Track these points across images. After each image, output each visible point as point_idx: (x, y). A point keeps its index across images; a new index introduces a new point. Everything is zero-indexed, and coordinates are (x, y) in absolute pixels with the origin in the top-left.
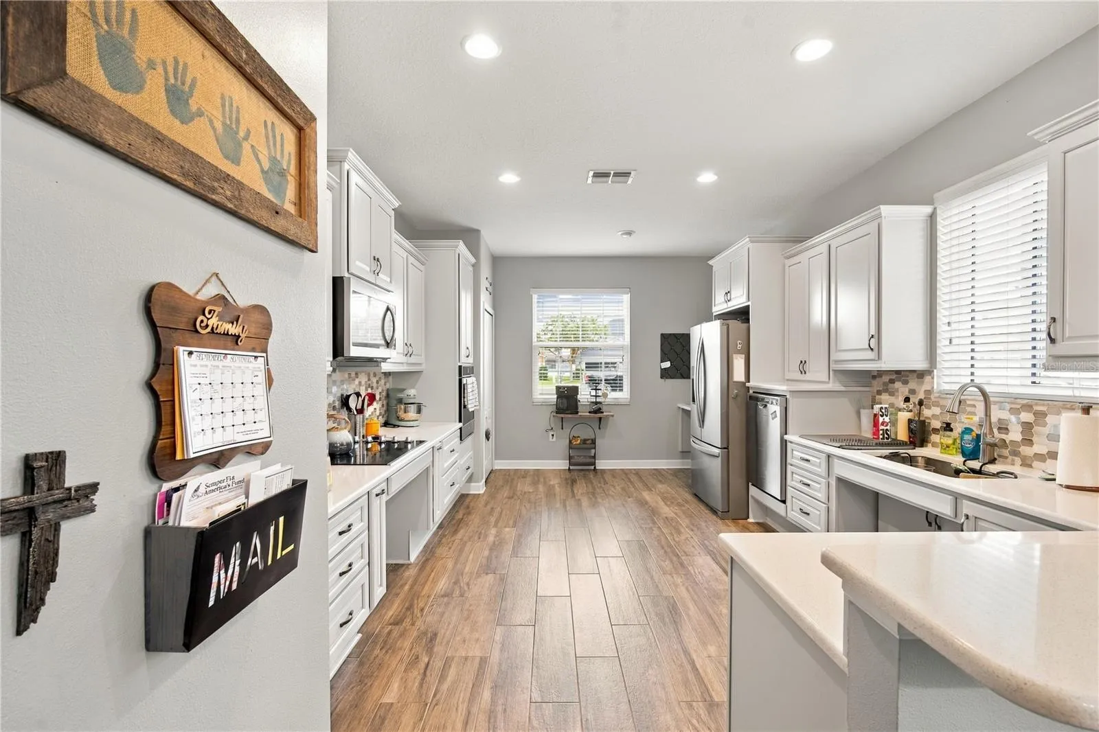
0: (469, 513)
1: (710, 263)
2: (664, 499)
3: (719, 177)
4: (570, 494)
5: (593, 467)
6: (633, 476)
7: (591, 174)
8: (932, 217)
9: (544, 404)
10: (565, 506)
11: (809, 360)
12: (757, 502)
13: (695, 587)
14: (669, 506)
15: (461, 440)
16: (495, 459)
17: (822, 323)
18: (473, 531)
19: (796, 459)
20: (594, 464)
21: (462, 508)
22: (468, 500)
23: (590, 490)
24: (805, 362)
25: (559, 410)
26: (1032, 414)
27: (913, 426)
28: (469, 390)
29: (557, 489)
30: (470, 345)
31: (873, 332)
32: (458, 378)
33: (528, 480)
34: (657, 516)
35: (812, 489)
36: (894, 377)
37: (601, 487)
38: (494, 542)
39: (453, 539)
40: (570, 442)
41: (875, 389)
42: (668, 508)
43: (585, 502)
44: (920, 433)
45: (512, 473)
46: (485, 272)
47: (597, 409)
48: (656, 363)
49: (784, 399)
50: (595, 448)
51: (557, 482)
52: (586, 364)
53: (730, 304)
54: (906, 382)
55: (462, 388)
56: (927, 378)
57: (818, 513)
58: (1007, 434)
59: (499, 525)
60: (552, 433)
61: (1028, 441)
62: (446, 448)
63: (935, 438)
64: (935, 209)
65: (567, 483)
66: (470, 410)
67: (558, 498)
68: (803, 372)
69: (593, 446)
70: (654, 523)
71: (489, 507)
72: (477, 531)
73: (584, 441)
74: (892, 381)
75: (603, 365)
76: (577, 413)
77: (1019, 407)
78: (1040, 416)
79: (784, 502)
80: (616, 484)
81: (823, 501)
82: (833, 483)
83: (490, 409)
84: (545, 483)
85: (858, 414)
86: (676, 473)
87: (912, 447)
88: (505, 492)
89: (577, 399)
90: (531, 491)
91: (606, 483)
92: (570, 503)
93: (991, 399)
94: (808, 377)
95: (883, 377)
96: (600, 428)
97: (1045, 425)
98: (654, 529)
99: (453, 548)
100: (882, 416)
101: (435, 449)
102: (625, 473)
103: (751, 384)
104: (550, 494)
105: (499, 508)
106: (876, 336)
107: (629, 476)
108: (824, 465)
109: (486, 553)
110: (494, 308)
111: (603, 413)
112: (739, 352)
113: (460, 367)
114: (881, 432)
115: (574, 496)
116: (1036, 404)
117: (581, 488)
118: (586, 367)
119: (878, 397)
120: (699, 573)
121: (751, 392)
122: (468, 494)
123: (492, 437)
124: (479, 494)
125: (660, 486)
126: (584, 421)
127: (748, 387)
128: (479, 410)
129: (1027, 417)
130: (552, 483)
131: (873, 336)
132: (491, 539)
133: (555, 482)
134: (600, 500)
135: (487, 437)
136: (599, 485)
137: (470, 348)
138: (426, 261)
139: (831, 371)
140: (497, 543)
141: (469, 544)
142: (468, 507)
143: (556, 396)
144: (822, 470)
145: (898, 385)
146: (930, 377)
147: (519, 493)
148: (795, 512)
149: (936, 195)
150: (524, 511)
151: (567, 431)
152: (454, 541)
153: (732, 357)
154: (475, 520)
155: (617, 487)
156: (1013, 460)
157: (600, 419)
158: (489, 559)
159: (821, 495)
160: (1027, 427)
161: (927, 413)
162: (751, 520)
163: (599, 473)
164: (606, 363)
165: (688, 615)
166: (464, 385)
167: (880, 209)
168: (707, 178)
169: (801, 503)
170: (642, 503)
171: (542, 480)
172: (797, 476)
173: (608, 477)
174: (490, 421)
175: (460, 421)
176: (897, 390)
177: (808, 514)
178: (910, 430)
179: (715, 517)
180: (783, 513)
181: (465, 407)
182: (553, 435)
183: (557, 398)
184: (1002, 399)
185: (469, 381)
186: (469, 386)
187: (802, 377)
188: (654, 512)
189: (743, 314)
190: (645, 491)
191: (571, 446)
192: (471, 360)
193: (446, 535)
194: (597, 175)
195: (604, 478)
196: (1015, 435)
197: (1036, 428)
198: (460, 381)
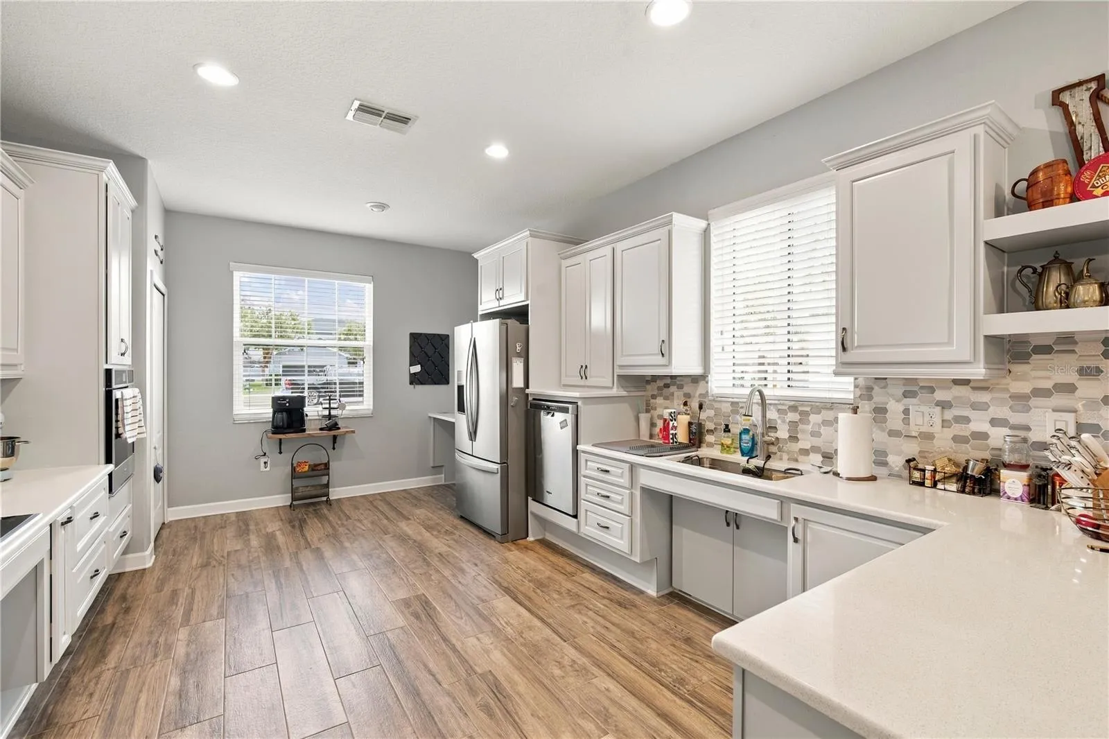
0: (127, 611)
1: (475, 256)
2: (428, 528)
3: (510, 153)
4: (302, 542)
5: (325, 499)
6: (380, 503)
7: (356, 104)
8: (706, 233)
9: (254, 422)
10: (299, 564)
11: (590, 364)
12: (536, 517)
13: (509, 646)
14: (437, 537)
15: (110, 490)
16: (169, 507)
17: (606, 327)
18: (141, 645)
19: (590, 469)
20: (327, 495)
21: (111, 602)
22: (122, 585)
23: (330, 530)
24: (586, 366)
25: (277, 429)
26: (797, 414)
27: (694, 427)
28: (128, 409)
29: (281, 538)
30: (127, 335)
31: (664, 337)
32: (103, 390)
33: (230, 532)
34: (427, 553)
35: (613, 501)
36: (668, 381)
37: (343, 524)
38: (188, 655)
39: (97, 670)
40: (293, 469)
41: (650, 393)
42: (436, 540)
43: (328, 553)
44: (697, 436)
45: (201, 525)
46: (154, 226)
47: (332, 425)
48: (404, 367)
49: (575, 406)
50: (328, 475)
51: (278, 528)
52: (284, 367)
53: (502, 302)
54: (680, 387)
55: (111, 407)
56: (702, 383)
57: (620, 526)
58: (776, 432)
59: (193, 622)
60: (263, 460)
61: (794, 438)
62: (81, 516)
63: (709, 438)
64: (709, 224)
65: (293, 527)
66: (130, 441)
67: (284, 550)
68: (584, 377)
69: (325, 472)
70: (428, 564)
71: (167, 590)
72: (149, 642)
73: (314, 468)
74: (667, 386)
75: (306, 369)
76: (304, 431)
77: (786, 408)
78: (805, 415)
79: (575, 516)
80: (362, 518)
81: (627, 514)
82: (638, 493)
83: (161, 433)
84: (258, 531)
85: (638, 419)
86: (433, 491)
87: (696, 449)
88: (195, 558)
89: (303, 413)
90: (238, 547)
91: (348, 518)
92: (307, 557)
93: (767, 402)
94: (590, 382)
95: (658, 382)
96: (334, 449)
97: (808, 423)
98: (430, 572)
99: (96, 697)
100: (672, 421)
101: (57, 527)
102: (369, 500)
103: (531, 390)
104: (270, 546)
105: (187, 589)
106: (667, 342)
107: (375, 504)
108: (627, 474)
109: (174, 682)
110: (166, 282)
111: (339, 428)
112: (519, 355)
113: (108, 372)
114: (671, 436)
115: (308, 545)
116: (802, 405)
117: (315, 531)
118: (283, 371)
119: (652, 401)
120: (506, 623)
121: (530, 398)
122: (124, 573)
123: (165, 475)
124: (145, 569)
125: (418, 512)
126: (314, 442)
127: (528, 394)
128: (142, 441)
129: (793, 416)
130: (269, 530)
131: (663, 341)
132: (180, 650)
133: (274, 527)
134: (347, 544)
135: (157, 478)
136: (339, 522)
137: (126, 340)
138: (26, 182)
139: (615, 376)
140: (192, 656)
141: (133, 676)
142: (124, 598)
143: (271, 410)
144: (625, 481)
145: (673, 389)
146: (704, 382)
147: (218, 555)
148: (590, 526)
149: (710, 212)
150: (234, 585)
151: (286, 457)
152: (99, 677)
153: (511, 361)
154: (143, 620)
155: (365, 522)
156: (781, 456)
157: (335, 437)
158: (181, 694)
159: (624, 508)
160: (793, 425)
161: (703, 416)
162: (531, 538)
163: (334, 505)
164: (309, 367)
165: (520, 696)
166: (117, 400)
167: (672, 215)
168: (498, 151)
169: (598, 517)
170: (403, 539)
171: (252, 527)
172: (591, 488)
173: (347, 509)
174: (160, 451)
175: (108, 460)
176: (673, 394)
177: (608, 528)
178: (690, 432)
179: (492, 542)
180: (574, 529)
181: (118, 435)
182: (265, 463)
183: (274, 413)
184: (776, 402)
185: (126, 395)
186: (127, 403)
187: (583, 382)
188: (421, 549)
189: (521, 314)
190: (401, 522)
191: (294, 474)
192: (127, 360)
193: (80, 669)
194: (364, 109)
195: (342, 511)
196: (783, 433)
197: (801, 427)
198: (109, 394)
